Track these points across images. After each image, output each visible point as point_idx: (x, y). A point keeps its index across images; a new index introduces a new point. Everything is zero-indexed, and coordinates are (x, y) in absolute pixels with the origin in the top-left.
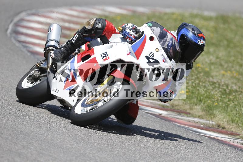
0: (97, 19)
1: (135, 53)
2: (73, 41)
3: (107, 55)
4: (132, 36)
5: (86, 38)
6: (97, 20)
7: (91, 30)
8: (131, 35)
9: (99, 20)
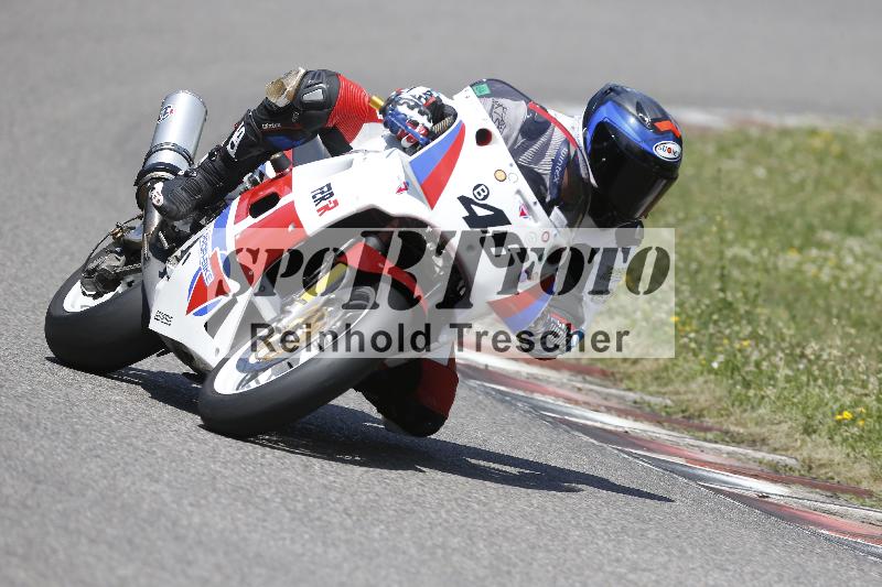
0: (306, 73)
1: (422, 186)
2: (229, 147)
3: (332, 194)
4: (417, 130)
5: (273, 139)
6: (310, 75)
7: (289, 109)
8: (415, 124)
9: (313, 76)
